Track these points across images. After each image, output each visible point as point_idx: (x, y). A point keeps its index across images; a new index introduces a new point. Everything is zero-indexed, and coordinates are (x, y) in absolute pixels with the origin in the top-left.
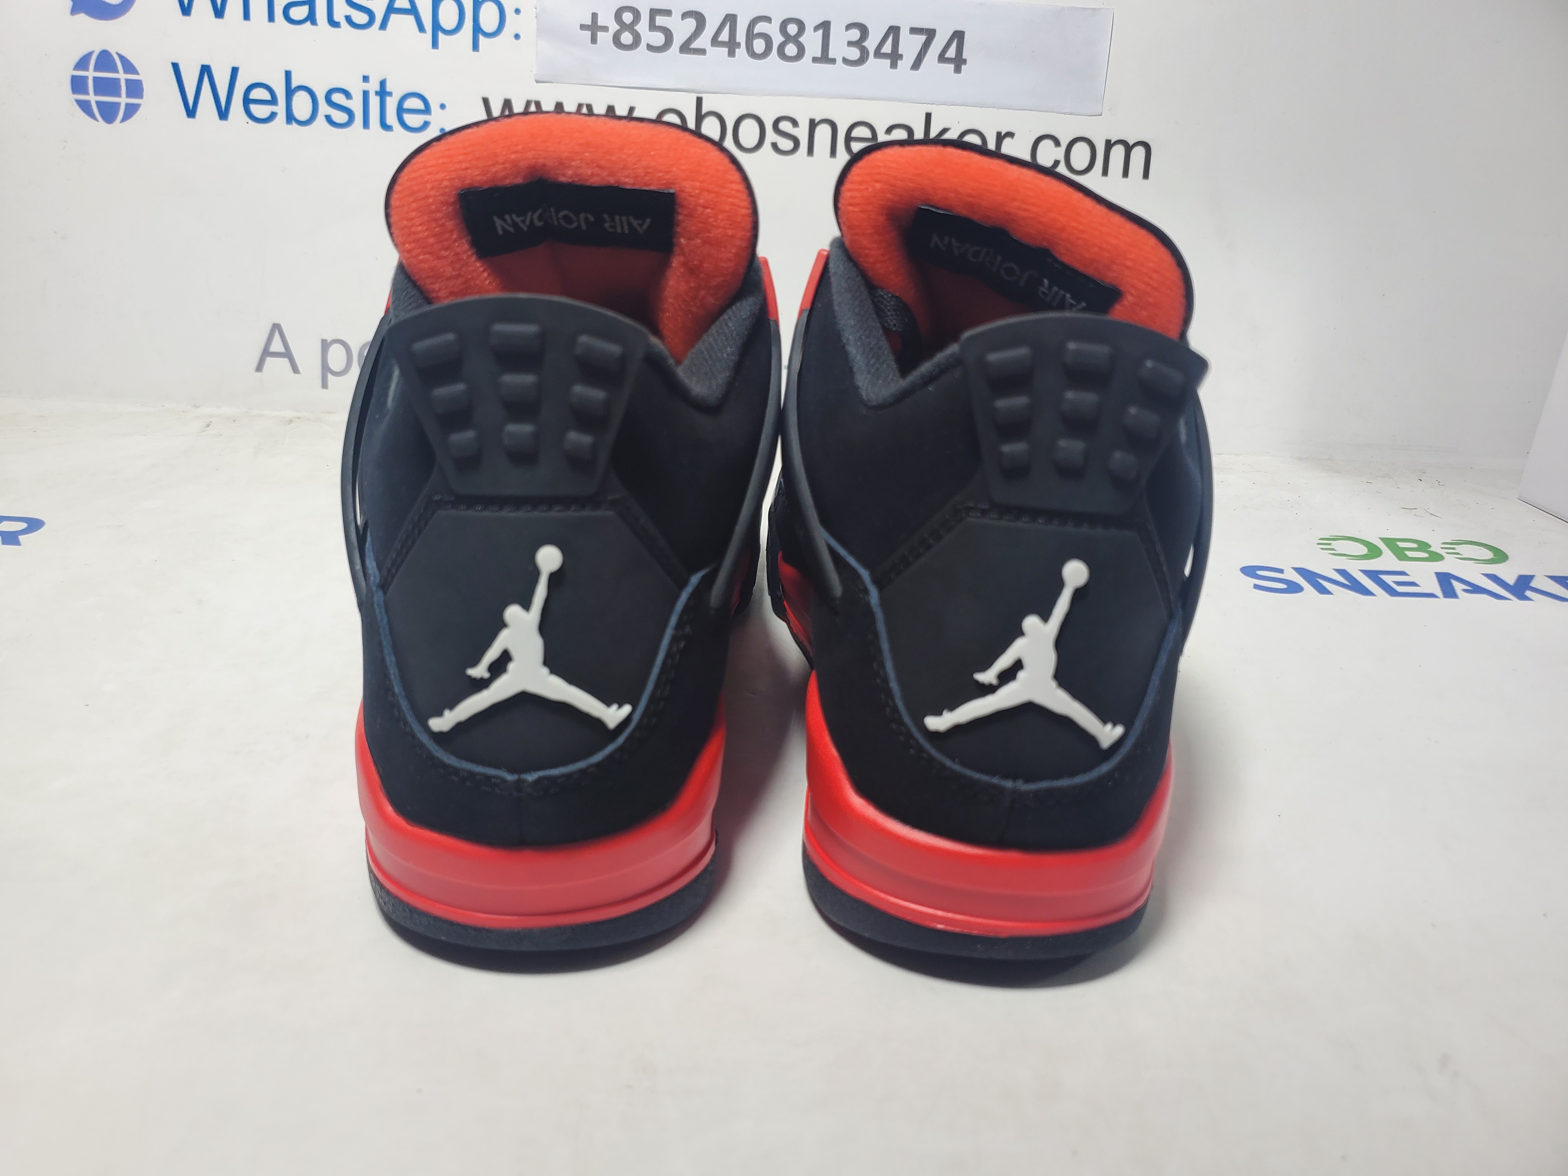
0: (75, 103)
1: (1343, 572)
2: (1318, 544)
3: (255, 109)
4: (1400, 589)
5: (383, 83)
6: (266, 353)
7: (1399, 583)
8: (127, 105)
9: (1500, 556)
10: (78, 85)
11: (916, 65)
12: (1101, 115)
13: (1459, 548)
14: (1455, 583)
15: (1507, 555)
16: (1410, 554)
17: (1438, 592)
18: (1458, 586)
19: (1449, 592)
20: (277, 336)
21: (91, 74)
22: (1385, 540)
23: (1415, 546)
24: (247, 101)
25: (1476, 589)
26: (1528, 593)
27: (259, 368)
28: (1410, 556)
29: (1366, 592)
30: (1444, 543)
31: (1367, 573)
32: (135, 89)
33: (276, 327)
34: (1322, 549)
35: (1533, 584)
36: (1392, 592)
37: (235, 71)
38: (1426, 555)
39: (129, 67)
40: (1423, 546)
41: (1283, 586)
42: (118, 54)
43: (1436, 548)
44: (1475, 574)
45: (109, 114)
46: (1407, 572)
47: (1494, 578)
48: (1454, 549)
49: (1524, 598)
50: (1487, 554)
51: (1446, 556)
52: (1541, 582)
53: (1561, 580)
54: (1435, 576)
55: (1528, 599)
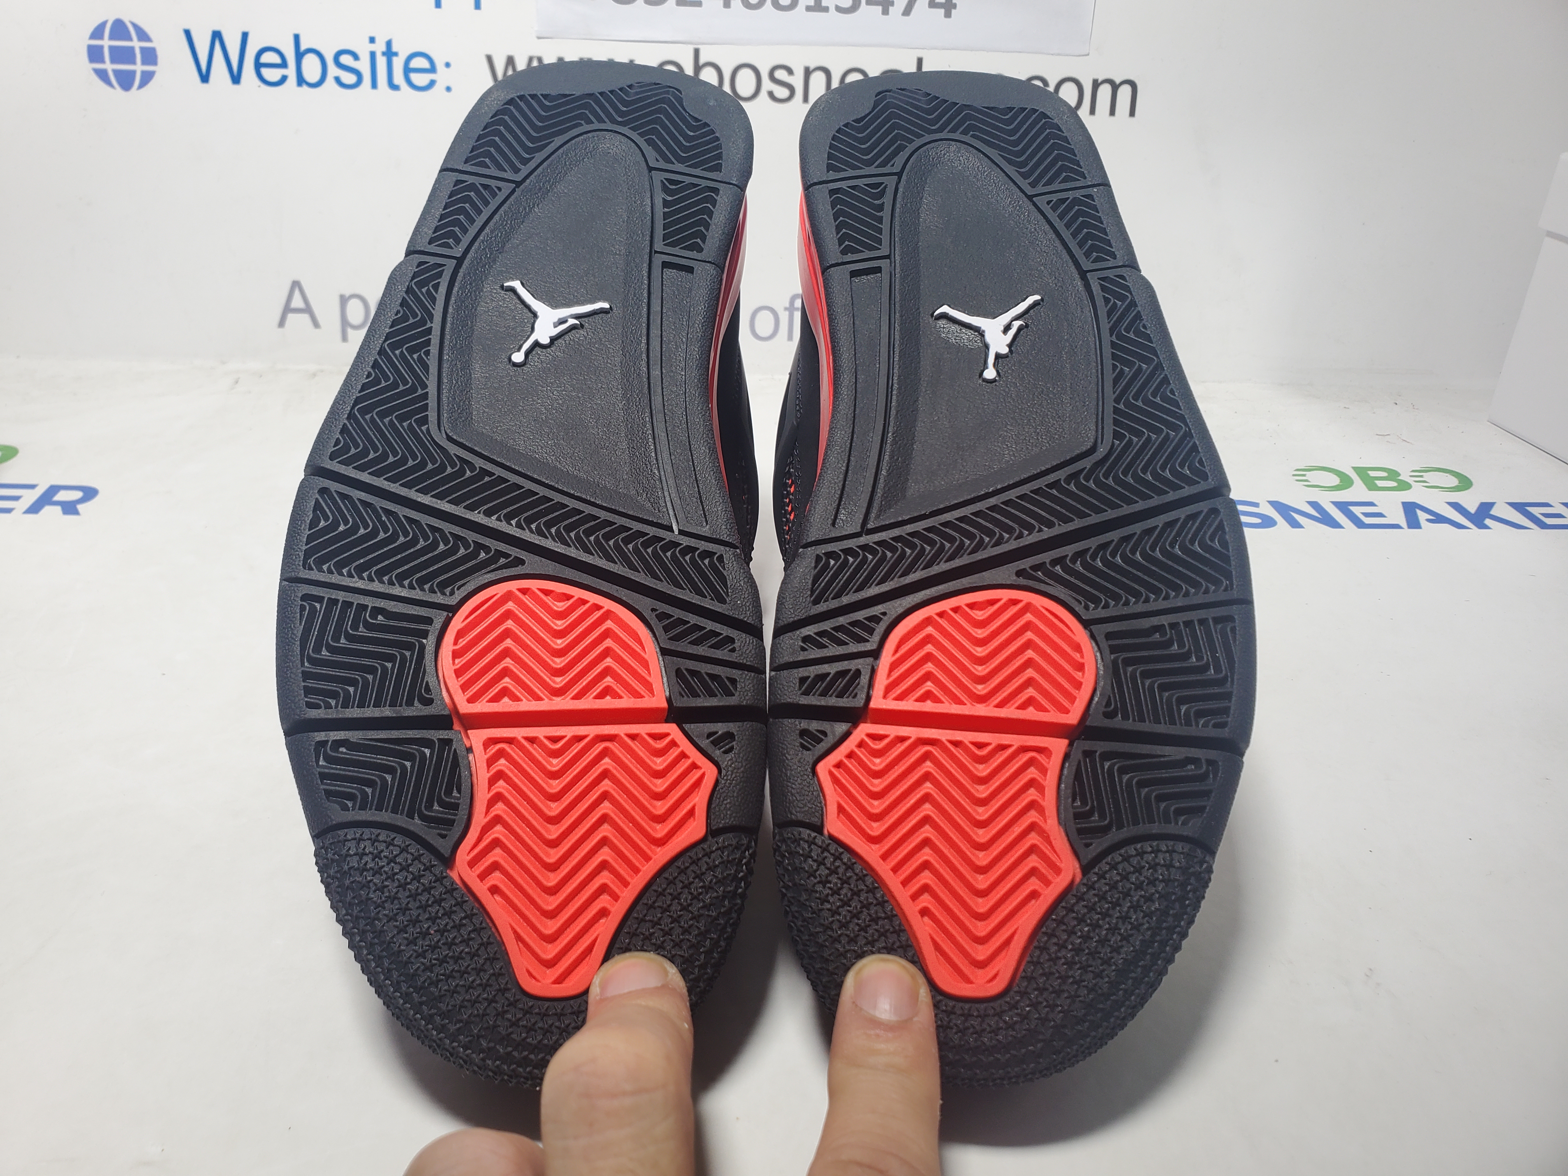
0: (92, 72)
1: (1314, 505)
2: (1294, 475)
3: (267, 73)
4: (1368, 520)
5: (389, 44)
6: (288, 309)
7: (1367, 515)
8: (143, 72)
9: (1465, 483)
10: (95, 54)
11: (907, 12)
12: (1088, 55)
13: (1427, 476)
14: (1420, 513)
15: (1471, 482)
16: (1380, 483)
17: (1403, 523)
18: (1422, 516)
19: (1414, 523)
20: (297, 294)
21: (106, 43)
22: (1356, 469)
23: (1385, 474)
24: (258, 66)
25: (1439, 519)
26: (1488, 522)
27: (282, 324)
28: (1380, 485)
30: (1412, 471)
31: (1337, 504)
32: (150, 56)
33: (296, 285)
34: (1297, 480)
35: (1493, 512)
36: (1360, 524)
37: (245, 36)
38: (1394, 484)
39: (143, 35)
40: (1393, 474)
41: (1259, 520)
42: (131, 22)
43: (1405, 477)
44: (1438, 503)
45: (126, 81)
46: (1376, 502)
47: (1456, 506)
48: (1421, 476)
49: (1483, 526)
50: (1454, 482)
51: (1413, 484)
52: (1501, 510)
53: (1520, 507)
54: (1401, 506)
55: (1487, 527)
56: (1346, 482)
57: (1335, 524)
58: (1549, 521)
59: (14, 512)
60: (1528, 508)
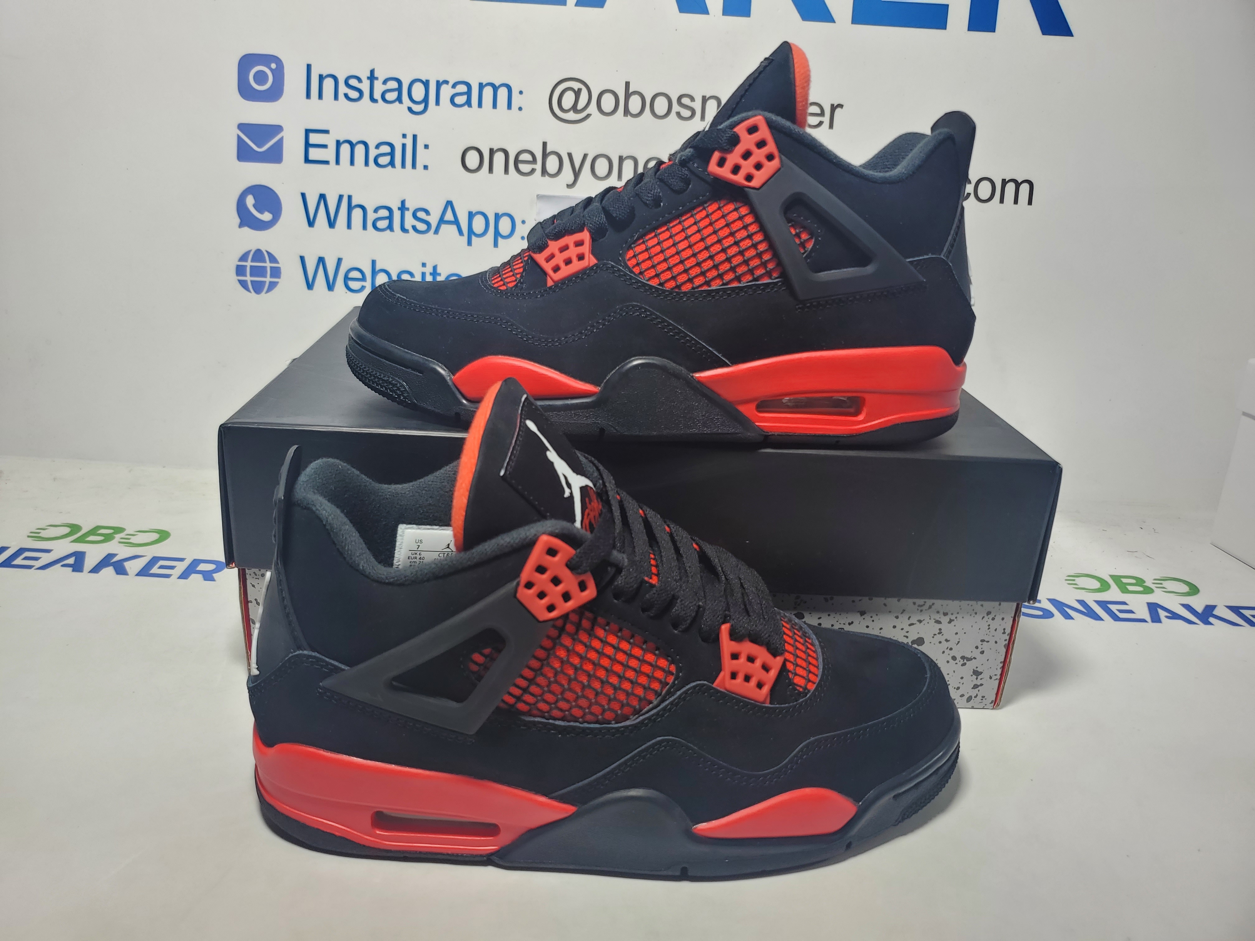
0: (238, 282)
1: (1082, 602)
2: (1066, 580)
4: (1121, 615)
5: (435, 268)
7: (1121, 611)
8: (270, 282)
9: (1194, 590)
10: (240, 271)
13: (1166, 584)
14: (1160, 611)
15: (1198, 589)
16: (1131, 588)
17: (1148, 618)
18: (1162, 614)
19: (1156, 619)
21: (249, 264)
22: (1112, 576)
23: (1134, 581)
24: (346, 278)
25: (1174, 616)
26: (1211, 620)
28: (1130, 590)
29: (1098, 618)
30: (1155, 580)
31: (1098, 602)
32: (276, 272)
34: (1069, 584)
35: (1215, 612)
36: (1116, 618)
37: (340, 260)
38: (1141, 589)
39: (273, 259)
40: (1140, 581)
41: (1040, 613)
42: (267, 252)
43: (1149, 583)
44: (1174, 604)
45: (258, 288)
46: (1127, 602)
47: (1188, 607)
48: (1161, 584)
49: (1208, 623)
50: (1185, 589)
51: (1155, 589)
52: (1221, 611)
53: (1236, 610)
54: (1146, 605)
55: (1211, 624)
56: (1104, 586)
59: (172, 577)
60: (1241, 611)
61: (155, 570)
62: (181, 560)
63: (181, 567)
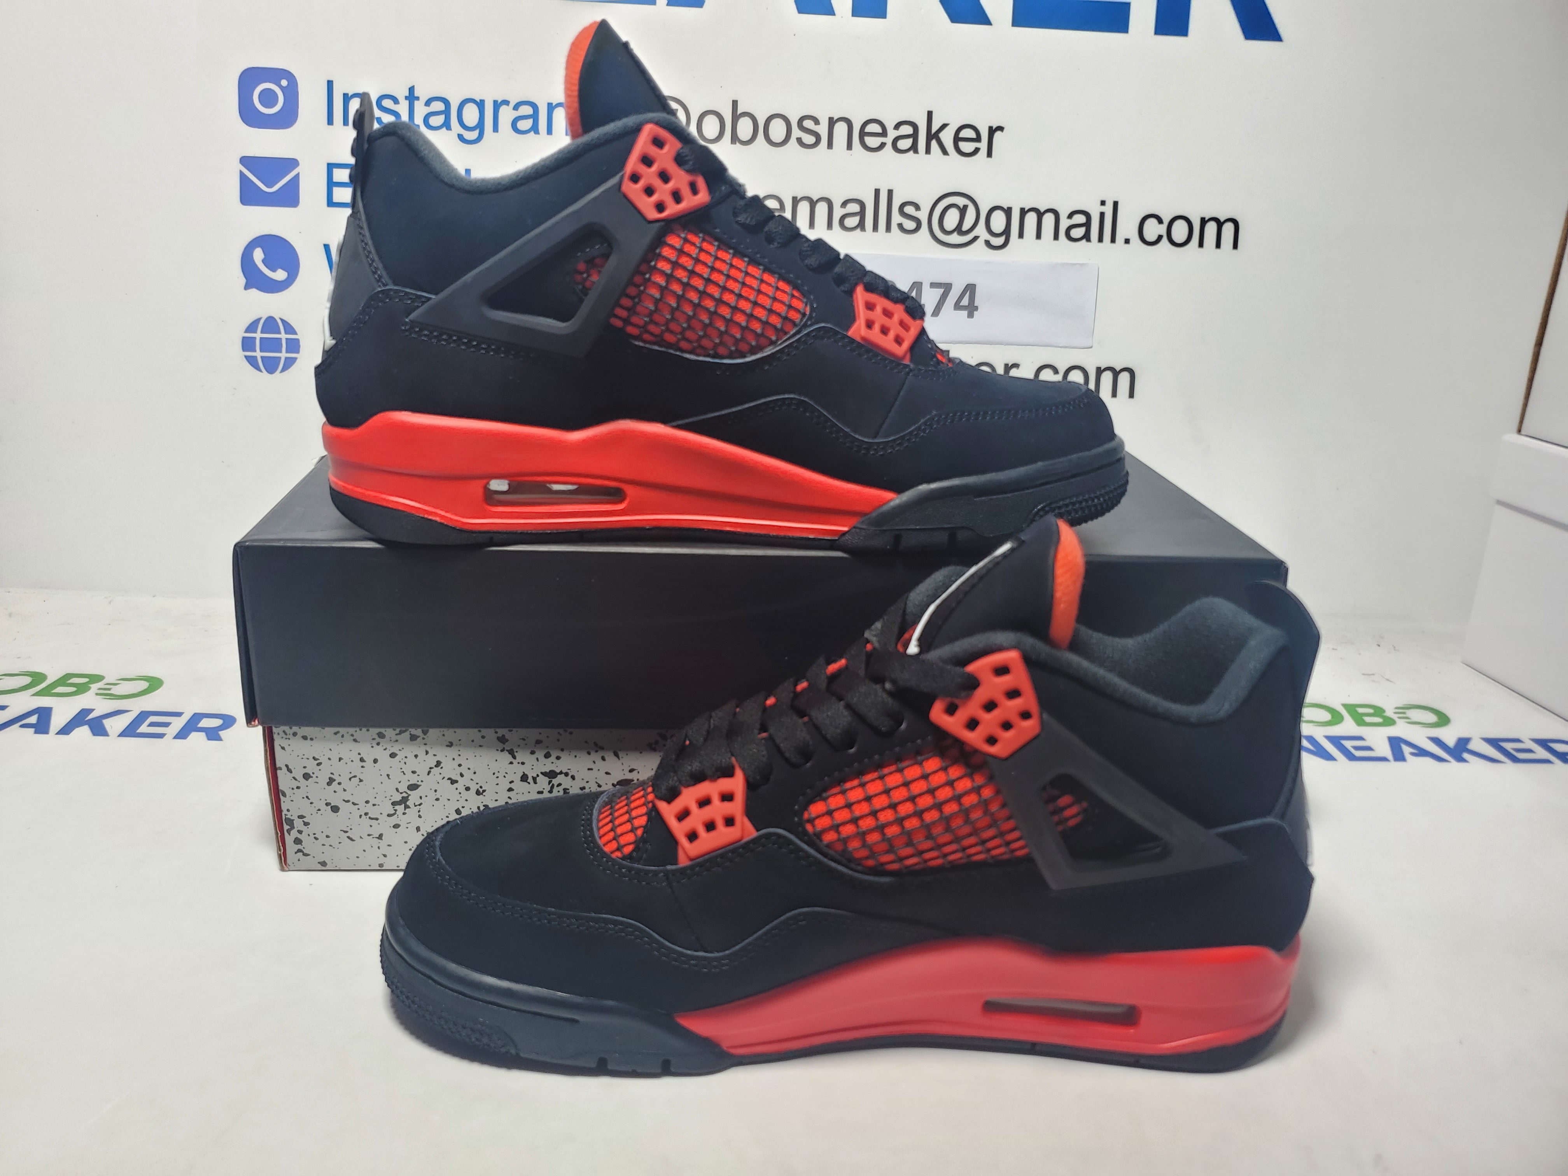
0: (244, 359)
1: (1309, 739)
4: (1357, 753)
7: (1357, 748)
8: (286, 358)
9: (1443, 720)
10: (247, 344)
11: (936, 312)
12: (1091, 347)
13: (1410, 713)
14: (1404, 747)
15: (1449, 719)
16: (1368, 719)
17: (1390, 756)
18: (1407, 750)
19: (1399, 756)
21: (258, 335)
22: (1345, 706)
23: (1371, 711)
25: (1421, 752)
26: (1466, 756)
28: (1367, 721)
29: (1331, 759)
30: (1397, 708)
31: (1329, 738)
32: (293, 346)
35: (1470, 747)
36: (1351, 757)
38: (1379, 720)
39: (289, 329)
40: (1378, 711)
42: (281, 319)
43: (1390, 713)
44: (1420, 737)
45: (271, 366)
46: (1365, 737)
47: (1437, 741)
48: (1404, 713)
49: (1461, 760)
50: (1432, 718)
51: (1397, 720)
52: (1477, 745)
53: (1494, 742)
54: (1387, 740)
55: (1464, 760)
56: (1337, 718)
57: (1329, 757)
58: (1521, 756)
59: (166, 737)
60: (1501, 744)
61: (144, 728)
62: (179, 714)
63: (178, 724)
